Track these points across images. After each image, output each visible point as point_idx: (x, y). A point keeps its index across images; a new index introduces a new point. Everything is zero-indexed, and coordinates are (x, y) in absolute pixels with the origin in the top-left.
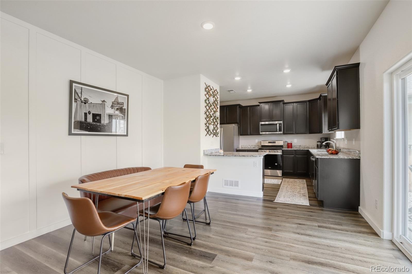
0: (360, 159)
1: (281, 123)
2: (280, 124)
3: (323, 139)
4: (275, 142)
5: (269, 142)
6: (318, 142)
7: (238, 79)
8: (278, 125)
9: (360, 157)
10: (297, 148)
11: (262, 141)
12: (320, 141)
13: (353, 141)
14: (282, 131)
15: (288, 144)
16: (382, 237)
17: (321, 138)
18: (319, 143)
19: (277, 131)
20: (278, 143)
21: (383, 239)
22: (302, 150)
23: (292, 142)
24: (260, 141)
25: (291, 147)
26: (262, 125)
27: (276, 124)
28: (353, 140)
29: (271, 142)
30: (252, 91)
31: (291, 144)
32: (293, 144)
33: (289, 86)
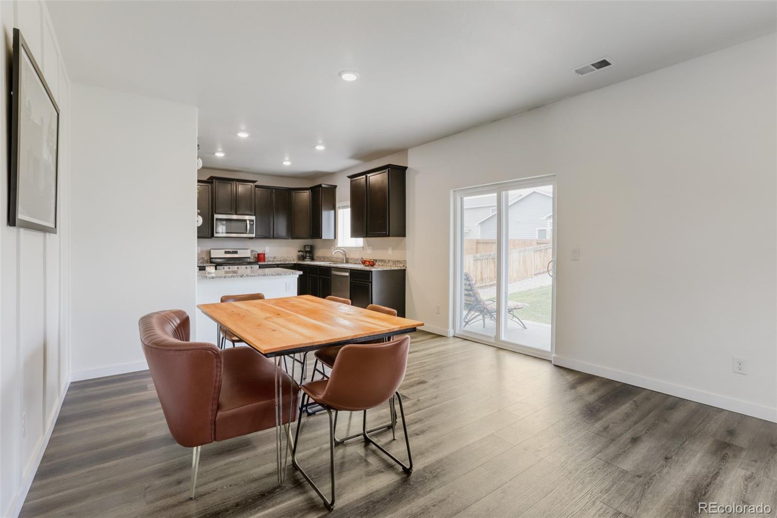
0: (404, 271)
1: (253, 220)
2: (251, 221)
3: (308, 248)
4: (237, 252)
5: (226, 252)
6: (299, 251)
7: (243, 135)
8: (248, 222)
9: (406, 267)
10: (270, 261)
11: (211, 250)
12: (302, 250)
13: (389, 251)
14: (253, 233)
15: (258, 254)
16: (448, 336)
17: (305, 246)
18: (301, 253)
19: (246, 233)
20: (241, 254)
21: (449, 337)
22: (288, 264)
23: (265, 251)
24: (209, 249)
25: (264, 261)
26: (217, 219)
27: (245, 221)
28: (388, 249)
29: (230, 251)
30: (225, 156)
31: (264, 254)
32: (266, 256)
33: (287, 163)
